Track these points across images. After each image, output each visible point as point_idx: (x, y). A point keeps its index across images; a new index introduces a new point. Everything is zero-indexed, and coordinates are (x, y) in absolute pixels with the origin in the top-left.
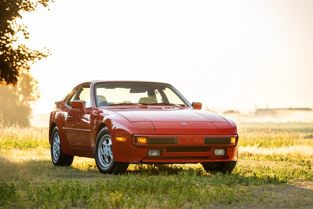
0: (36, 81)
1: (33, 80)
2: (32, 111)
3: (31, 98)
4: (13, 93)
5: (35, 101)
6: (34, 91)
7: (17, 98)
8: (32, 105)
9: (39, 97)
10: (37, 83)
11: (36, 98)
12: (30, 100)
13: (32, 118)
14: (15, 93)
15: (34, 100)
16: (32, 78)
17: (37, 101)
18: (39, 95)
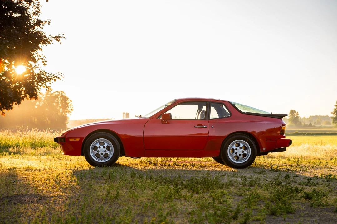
0: (70, 100)
1: (69, 99)
2: (68, 119)
3: (67, 110)
4: (56, 108)
5: (70, 113)
6: (69, 106)
7: (59, 110)
8: (68, 115)
9: (72, 110)
10: (71, 101)
11: (70, 110)
12: (67, 112)
13: (68, 123)
14: (57, 107)
15: (69, 111)
16: (68, 98)
17: (71, 112)
18: (72, 109)
